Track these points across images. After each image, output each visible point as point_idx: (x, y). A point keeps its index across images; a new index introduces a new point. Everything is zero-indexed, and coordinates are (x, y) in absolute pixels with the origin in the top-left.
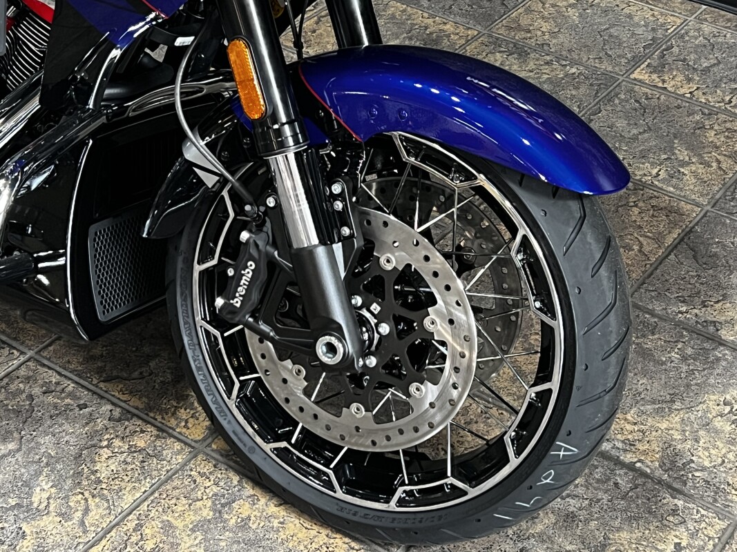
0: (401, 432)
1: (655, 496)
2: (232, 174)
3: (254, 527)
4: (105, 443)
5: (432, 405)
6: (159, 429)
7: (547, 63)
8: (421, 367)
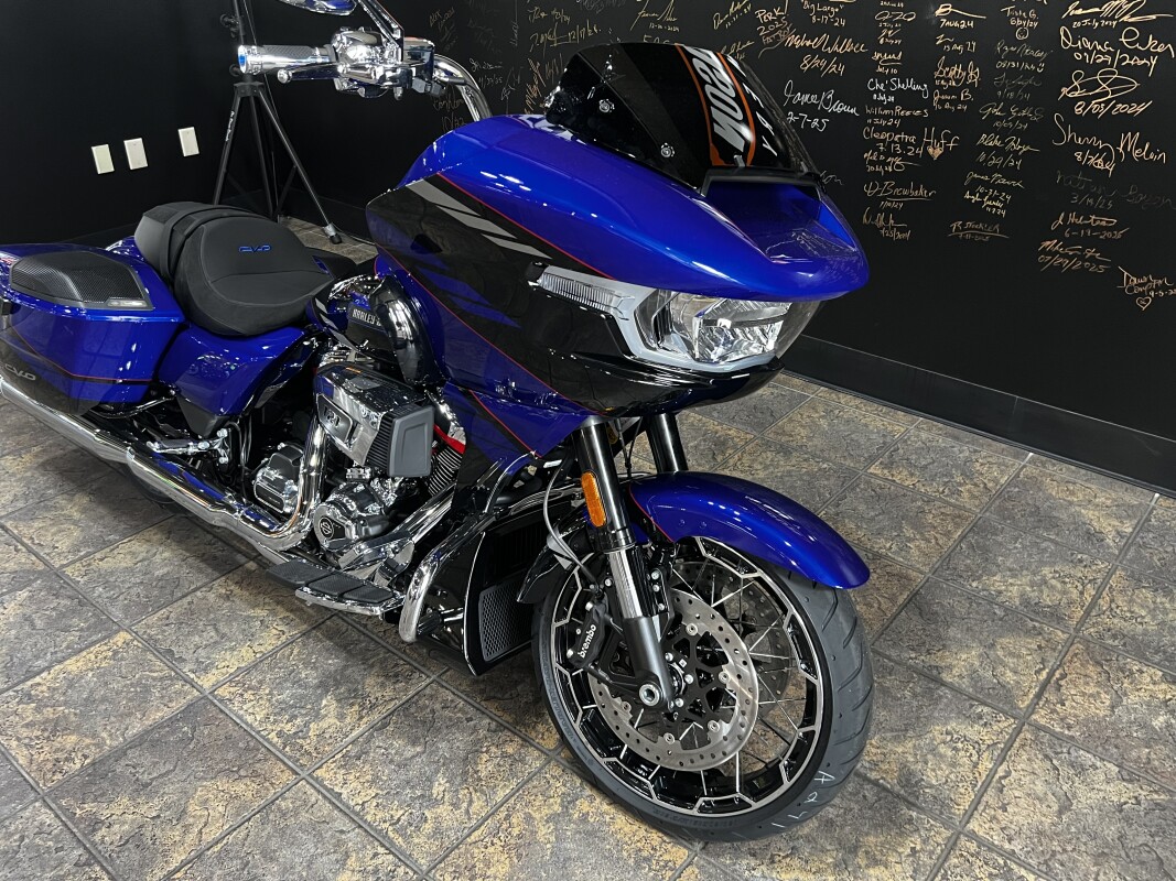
0: (702, 757)
1: (894, 808)
2: (580, 560)
3: (592, 820)
4: (485, 749)
5: (725, 738)
6: (524, 740)
7: (805, 460)
8: (717, 707)
